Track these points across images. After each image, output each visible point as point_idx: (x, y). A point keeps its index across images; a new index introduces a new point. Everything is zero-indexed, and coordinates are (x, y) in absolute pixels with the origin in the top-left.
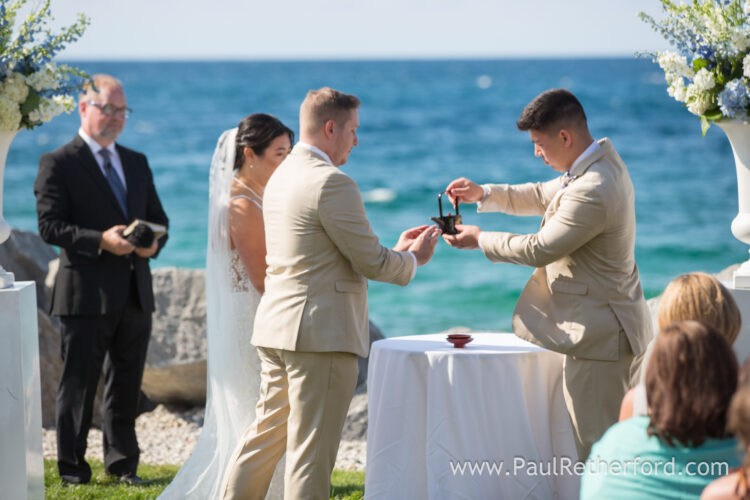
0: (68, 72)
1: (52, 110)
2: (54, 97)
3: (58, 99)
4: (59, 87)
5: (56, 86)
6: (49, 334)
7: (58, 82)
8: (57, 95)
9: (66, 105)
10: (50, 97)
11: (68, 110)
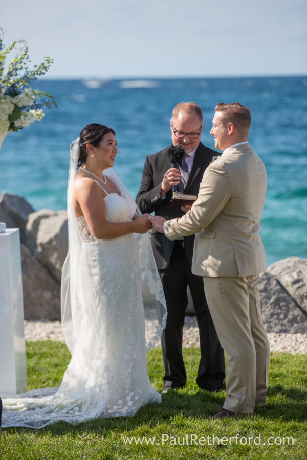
0: (40, 94)
1: (29, 119)
2: (30, 110)
3: (33, 112)
4: (33, 104)
5: (31, 103)
6: (28, 261)
7: (33, 101)
8: (32, 109)
9: (37, 115)
10: (28, 111)
11: (39, 118)
